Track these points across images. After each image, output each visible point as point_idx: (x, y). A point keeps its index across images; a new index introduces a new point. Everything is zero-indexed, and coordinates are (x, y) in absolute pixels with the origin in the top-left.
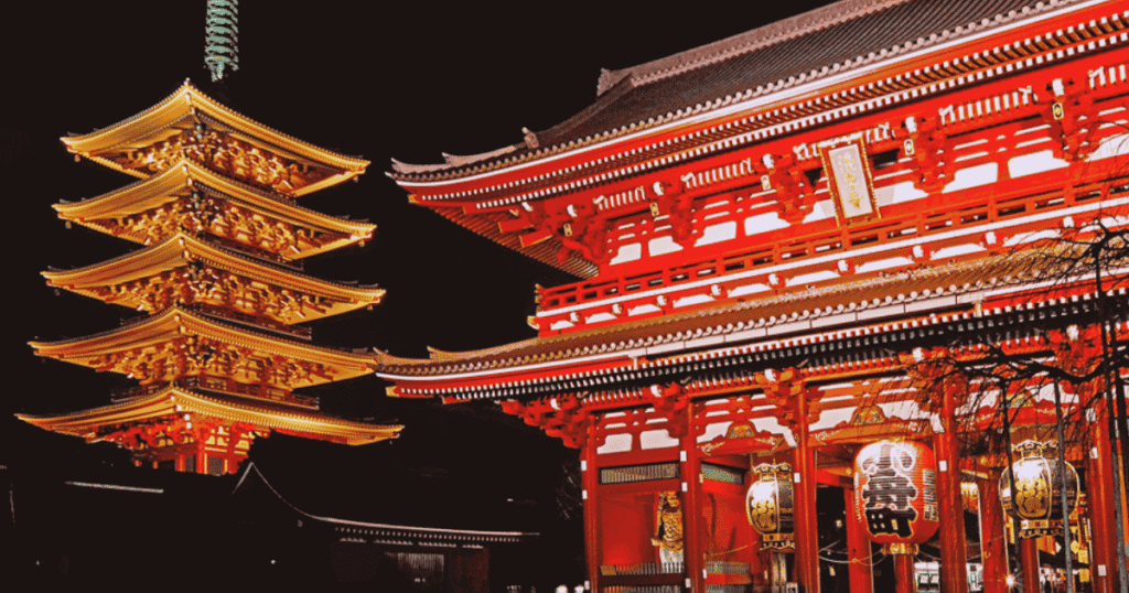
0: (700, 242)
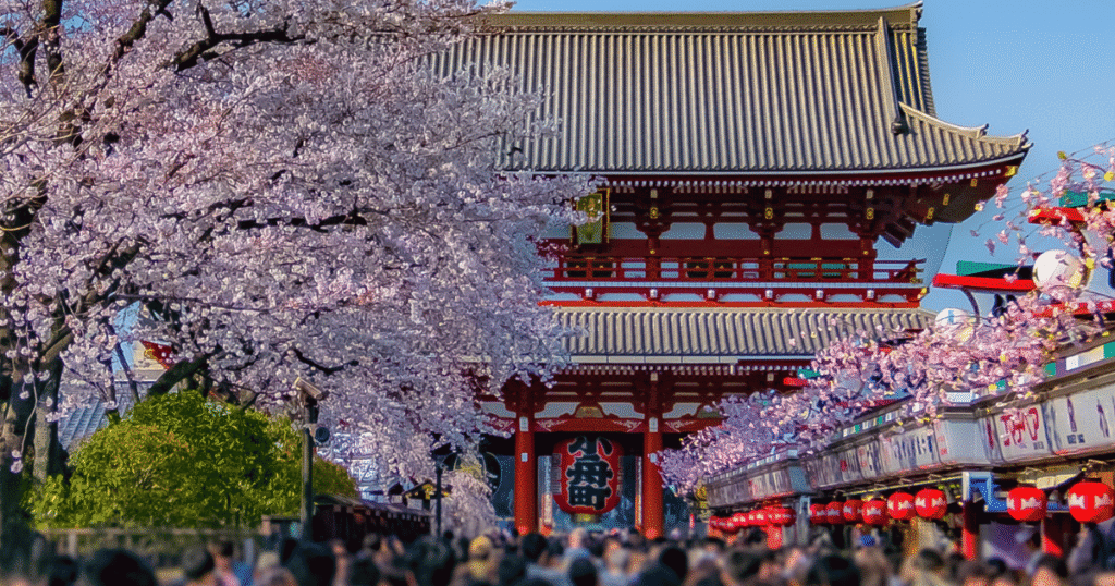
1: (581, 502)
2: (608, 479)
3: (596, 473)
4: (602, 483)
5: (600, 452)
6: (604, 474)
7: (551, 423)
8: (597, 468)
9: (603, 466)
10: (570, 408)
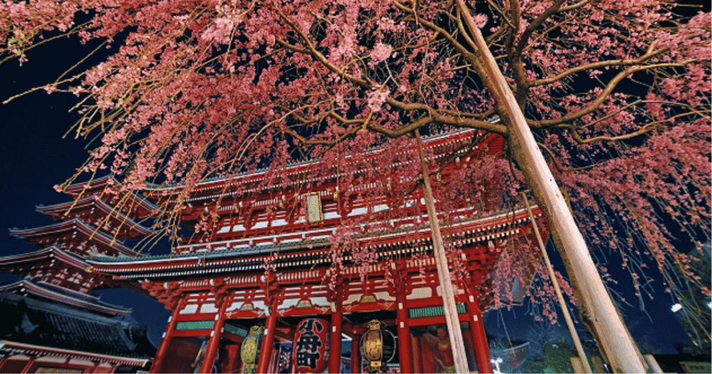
0: (253, 228)
1: (301, 364)
2: (318, 347)
3: (311, 343)
4: (314, 350)
5: (315, 329)
6: (316, 343)
7: (283, 311)
8: (312, 340)
9: (316, 338)
10: (294, 302)
